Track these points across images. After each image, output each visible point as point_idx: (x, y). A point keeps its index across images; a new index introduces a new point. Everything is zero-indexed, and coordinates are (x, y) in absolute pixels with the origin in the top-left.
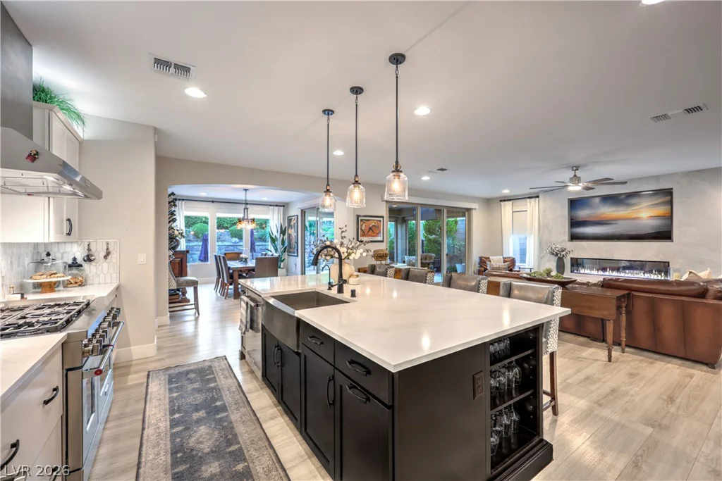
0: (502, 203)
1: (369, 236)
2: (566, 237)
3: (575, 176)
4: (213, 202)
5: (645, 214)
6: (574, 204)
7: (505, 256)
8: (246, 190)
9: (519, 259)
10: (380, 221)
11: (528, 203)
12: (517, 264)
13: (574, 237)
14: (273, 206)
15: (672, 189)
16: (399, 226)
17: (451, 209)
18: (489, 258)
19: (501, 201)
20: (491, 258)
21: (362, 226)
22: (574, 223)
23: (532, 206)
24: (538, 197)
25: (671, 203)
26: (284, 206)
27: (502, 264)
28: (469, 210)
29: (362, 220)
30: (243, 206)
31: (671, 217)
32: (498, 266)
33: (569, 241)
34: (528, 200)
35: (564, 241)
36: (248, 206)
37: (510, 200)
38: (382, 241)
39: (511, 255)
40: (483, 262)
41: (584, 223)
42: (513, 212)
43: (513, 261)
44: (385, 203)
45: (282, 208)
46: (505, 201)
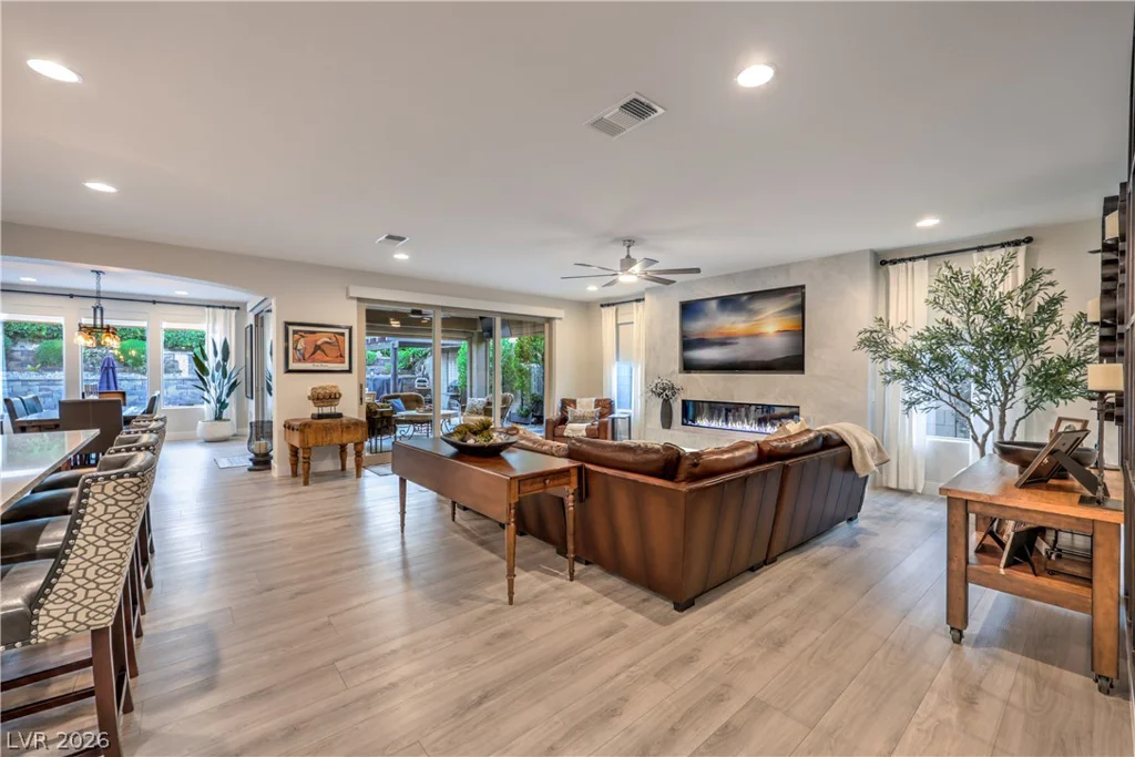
0: (603, 310)
1: (313, 361)
2: (676, 366)
3: (628, 256)
4: (71, 296)
5: (770, 325)
6: (689, 309)
7: (600, 397)
8: (97, 272)
9: (618, 402)
10: (343, 334)
11: (635, 311)
13: (688, 366)
14: (213, 307)
15: (803, 287)
16: (474, 347)
17: (507, 317)
19: (602, 306)
20: (577, 401)
21: (296, 342)
22: (687, 343)
23: (639, 316)
24: (643, 300)
25: (801, 308)
26: (237, 308)
27: (592, 410)
28: (549, 320)
29: (295, 332)
30: (94, 302)
31: (802, 331)
32: (583, 415)
33: (681, 373)
34: (635, 304)
35: (673, 372)
36: (104, 303)
37: (613, 304)
38: (350, 371)
39: (612, 396)
40: (566, 406)
41: (703, 343)
42: (617, 325)
43: (609, 406)
44: (355, 302)
45: (234, 312)
46: (606, 306)
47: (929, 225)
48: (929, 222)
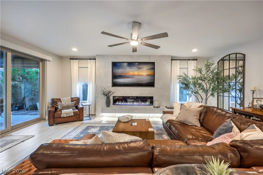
2: (111, 84)
7: (73, 97)
9: (82, 98)
11: (89, 63)
12: (81, 101)
13: (115, 85)
18: (60, 99)
19: (71, 59)
20: (61, 99)
22: (115, 76)
23: (91, 65)
24: (95, 59)
27: (70, 103)
28: (43, 60)
31: (154, 75)
32: (67, 105)
33: (112, 87)
34: (89, 60)
35: (109, 86)
37: (77, 59)
39: (78, 96)
40: (54, 102)
42: (79, 67)
43: (78, 100)
46: (73, 59)
47: (195, 51)
48: (195, 50)
